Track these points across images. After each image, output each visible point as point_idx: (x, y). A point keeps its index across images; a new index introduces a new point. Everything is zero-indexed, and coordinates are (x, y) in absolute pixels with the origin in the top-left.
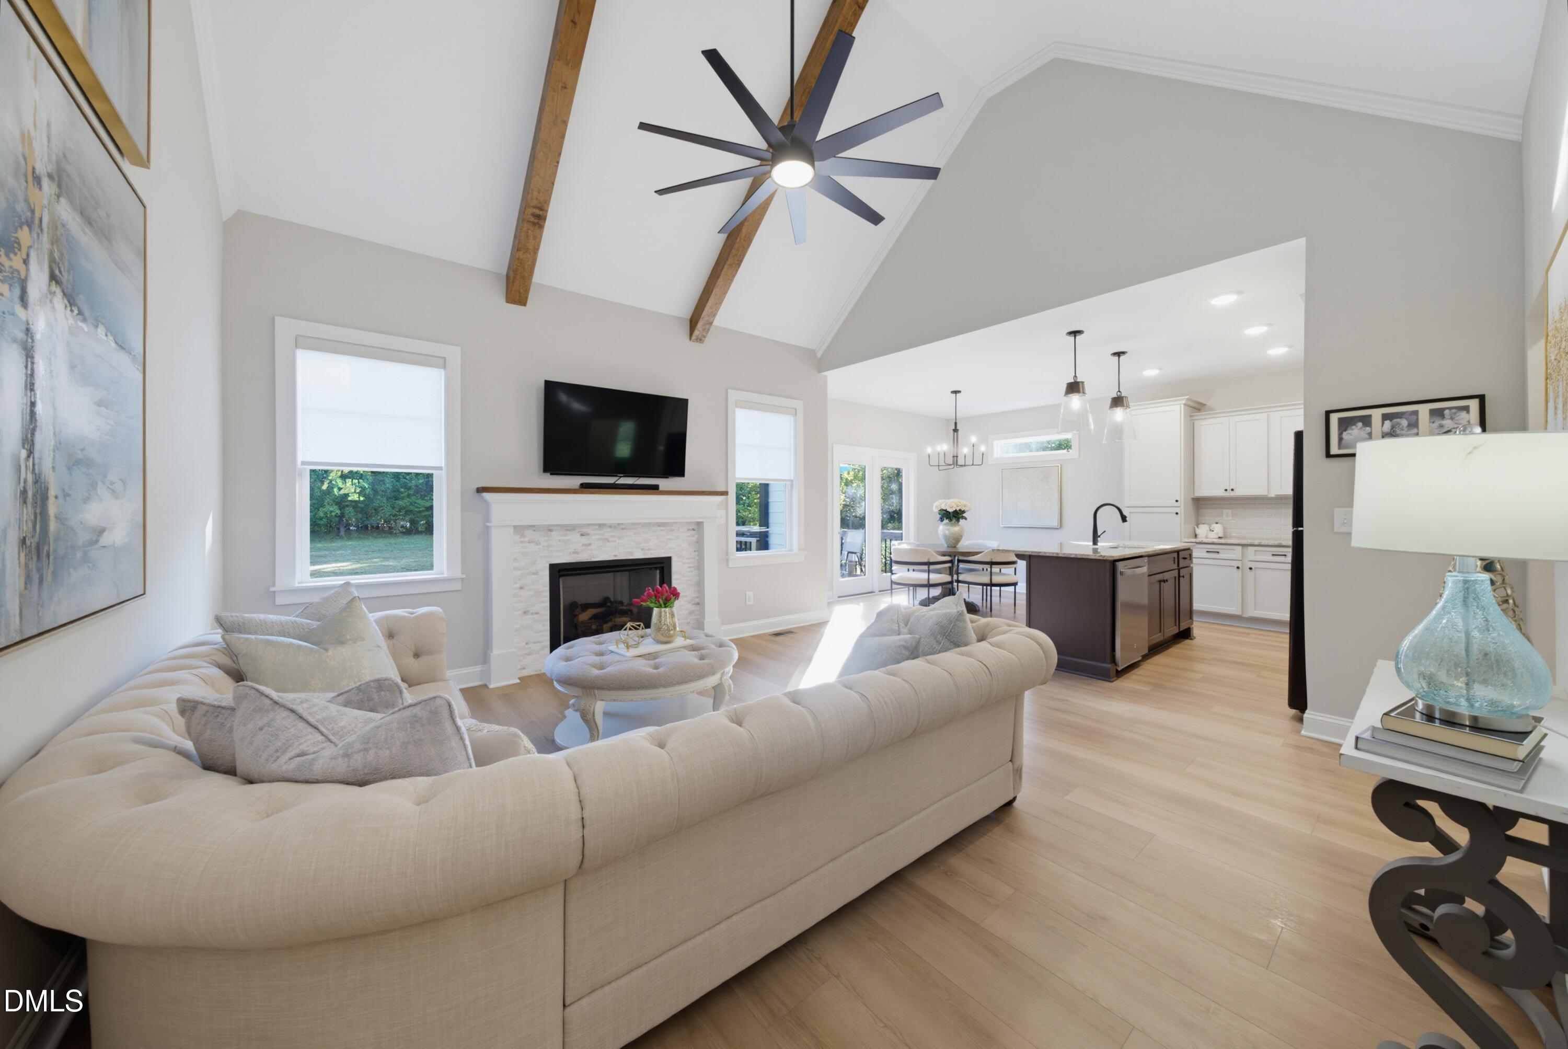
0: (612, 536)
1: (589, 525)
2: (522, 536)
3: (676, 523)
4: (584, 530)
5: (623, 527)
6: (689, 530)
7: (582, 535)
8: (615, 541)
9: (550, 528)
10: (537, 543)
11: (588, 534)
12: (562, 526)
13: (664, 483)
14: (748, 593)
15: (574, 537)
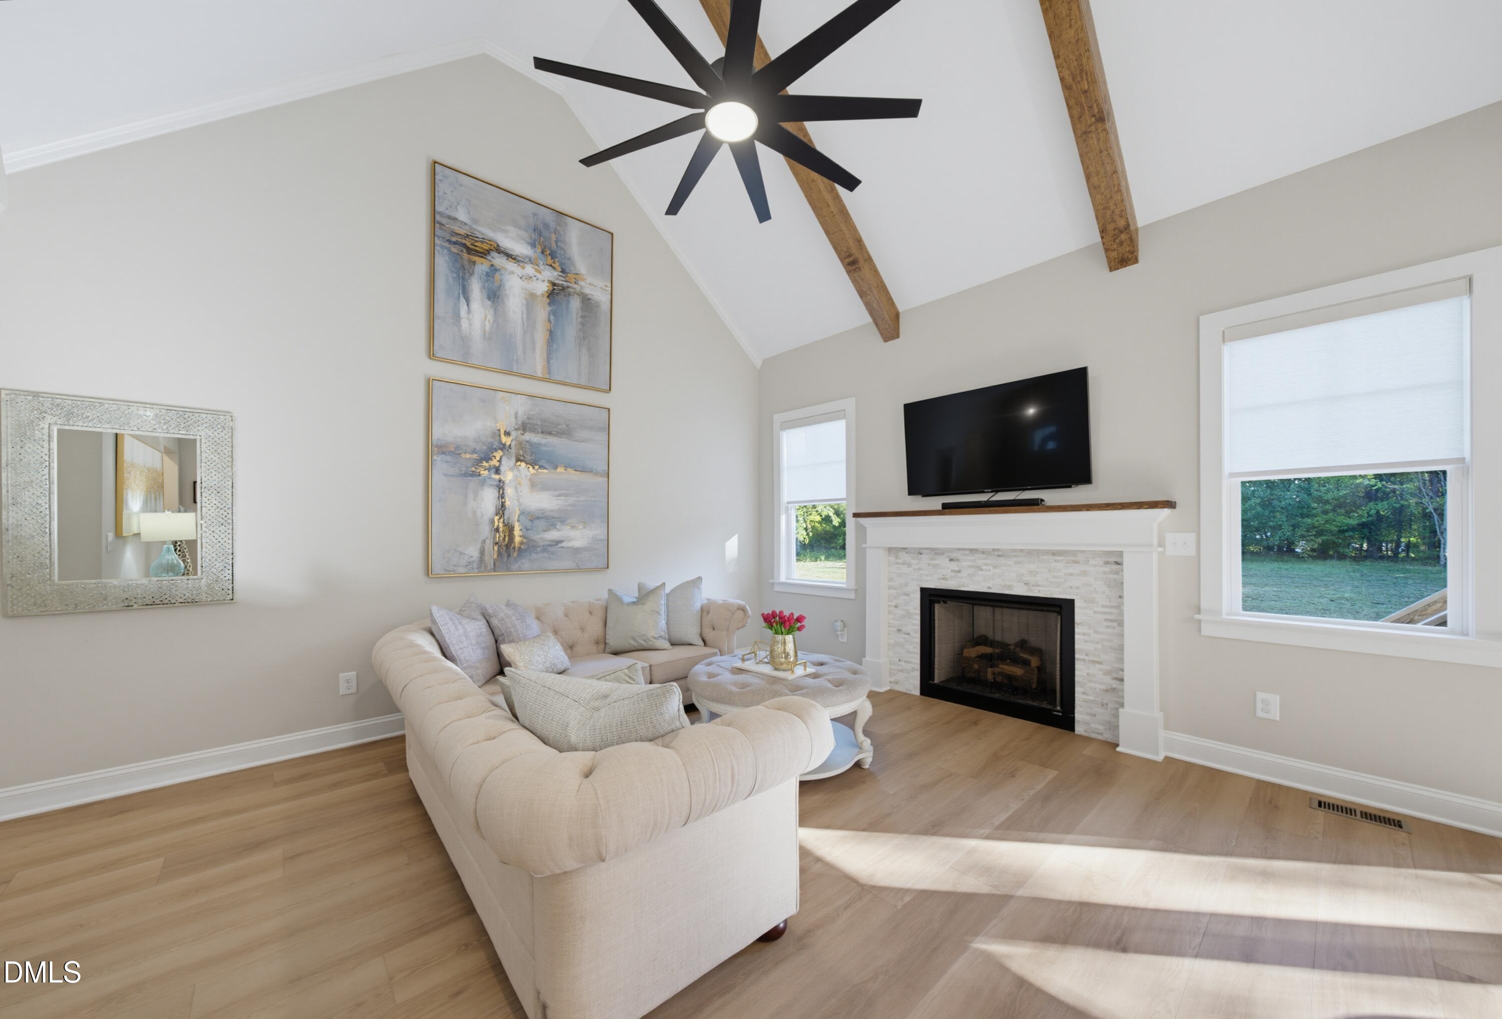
0: (986, 564)
1: (959, 549)
2: (897, 557)
3: (1083, 551)
4: (953, 555)
5: (1000, 553)
6: (1107, 563)
7: (951, 560)
8: (990, 570)
9: (922, 551)
10: (909, 565)
11: (958, 560)
12: (931, 549)
13: (1050, 496)
14: (1260, 696)
15: (943, 561)
